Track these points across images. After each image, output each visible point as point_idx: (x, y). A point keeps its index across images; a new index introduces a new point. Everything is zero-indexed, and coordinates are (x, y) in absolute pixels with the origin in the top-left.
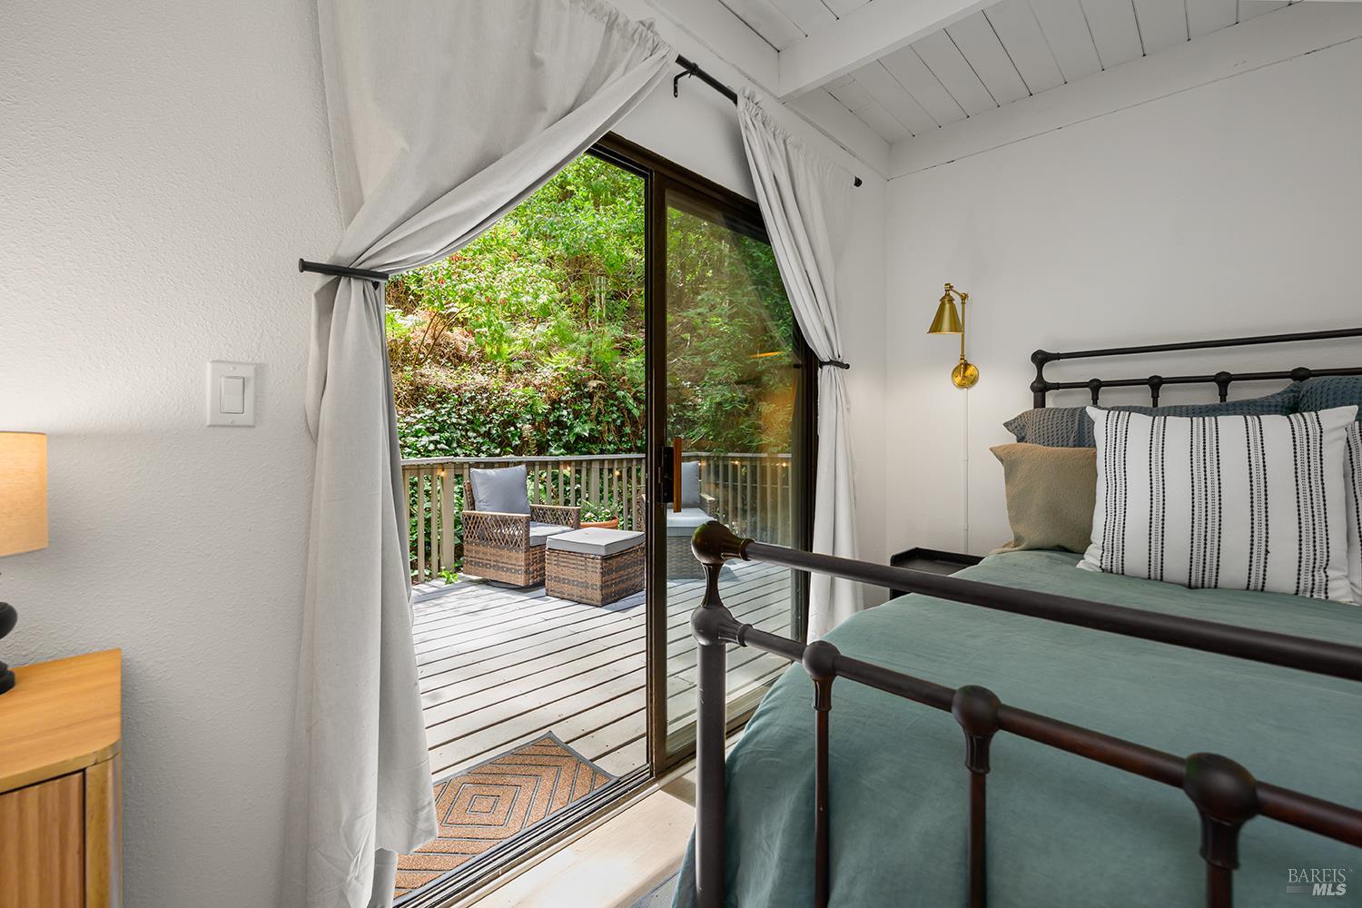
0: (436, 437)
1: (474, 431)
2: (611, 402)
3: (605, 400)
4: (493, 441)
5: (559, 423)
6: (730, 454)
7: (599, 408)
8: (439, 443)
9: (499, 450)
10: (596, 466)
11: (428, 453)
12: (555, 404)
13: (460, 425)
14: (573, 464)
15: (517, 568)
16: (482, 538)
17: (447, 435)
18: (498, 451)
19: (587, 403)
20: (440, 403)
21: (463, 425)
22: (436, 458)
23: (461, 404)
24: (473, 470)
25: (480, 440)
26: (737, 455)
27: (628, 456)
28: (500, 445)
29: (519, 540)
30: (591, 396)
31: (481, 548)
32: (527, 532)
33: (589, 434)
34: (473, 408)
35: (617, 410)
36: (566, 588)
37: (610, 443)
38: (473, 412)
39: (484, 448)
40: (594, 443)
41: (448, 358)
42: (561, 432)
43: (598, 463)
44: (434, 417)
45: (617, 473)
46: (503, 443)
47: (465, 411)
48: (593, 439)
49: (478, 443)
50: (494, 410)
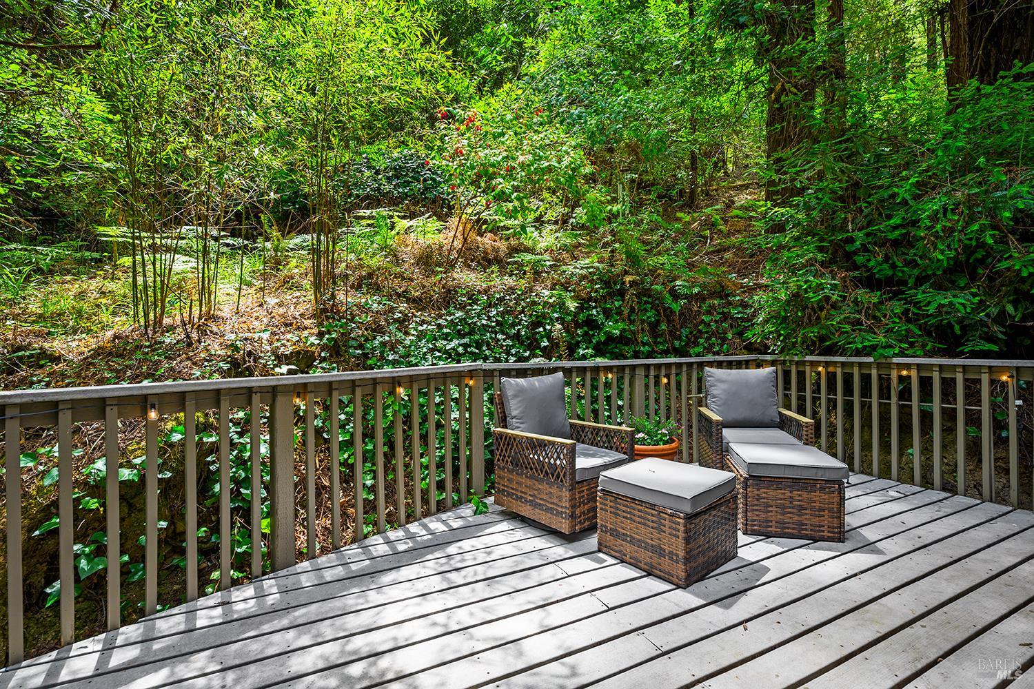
0: (466, 340)
1: (503, 333)
2: (645, 299)
3: (638, 296)
4: (522, 343)
5: (590, 323)
6: (808, 358)
7: (631, 306)
8: (470, 346)
9: (528, 352)
10: (640, 373)
11: (458, 358)
12: (584, 303)
13: (490, 327)
14: (615, 370)
15: (560, 509)
16: (515, 463)
17: (477, 337)
18: (527, 354)
19: (618, 301)
20: (470, 305)
21: (493, 327)
22: (467, 364)
23: (490, 305)
24: (504, 379)
25: (509, 342)
26: (822, 359)
27: (677, 360)
28: (529, 347)
29: (562, 474)
30: (621, 293)
31: (514, 477)
32: (573, 463)
33: (621, 334)
34: (502, 309)
35: (652, 308)
36: (628, 548)
37: (644, 344)
38: (502, 314)
39: (513, 351)
40: (626, 344)
41: (478, 262)
42: (591, 333)
43: (643, 369)
44: (465, 319)
45: (665, 381)
46: (533, 345)
47: (495, 313)
48: (623, 339)
49: (507, 346)
50: (522, 311)
